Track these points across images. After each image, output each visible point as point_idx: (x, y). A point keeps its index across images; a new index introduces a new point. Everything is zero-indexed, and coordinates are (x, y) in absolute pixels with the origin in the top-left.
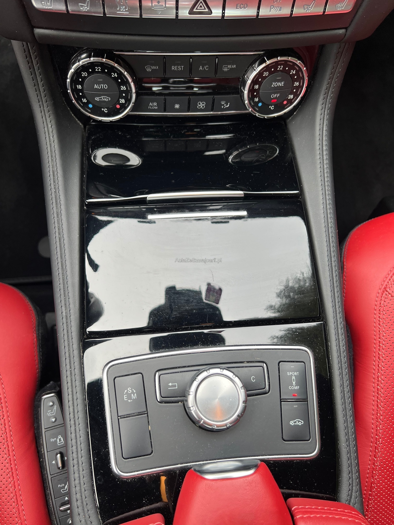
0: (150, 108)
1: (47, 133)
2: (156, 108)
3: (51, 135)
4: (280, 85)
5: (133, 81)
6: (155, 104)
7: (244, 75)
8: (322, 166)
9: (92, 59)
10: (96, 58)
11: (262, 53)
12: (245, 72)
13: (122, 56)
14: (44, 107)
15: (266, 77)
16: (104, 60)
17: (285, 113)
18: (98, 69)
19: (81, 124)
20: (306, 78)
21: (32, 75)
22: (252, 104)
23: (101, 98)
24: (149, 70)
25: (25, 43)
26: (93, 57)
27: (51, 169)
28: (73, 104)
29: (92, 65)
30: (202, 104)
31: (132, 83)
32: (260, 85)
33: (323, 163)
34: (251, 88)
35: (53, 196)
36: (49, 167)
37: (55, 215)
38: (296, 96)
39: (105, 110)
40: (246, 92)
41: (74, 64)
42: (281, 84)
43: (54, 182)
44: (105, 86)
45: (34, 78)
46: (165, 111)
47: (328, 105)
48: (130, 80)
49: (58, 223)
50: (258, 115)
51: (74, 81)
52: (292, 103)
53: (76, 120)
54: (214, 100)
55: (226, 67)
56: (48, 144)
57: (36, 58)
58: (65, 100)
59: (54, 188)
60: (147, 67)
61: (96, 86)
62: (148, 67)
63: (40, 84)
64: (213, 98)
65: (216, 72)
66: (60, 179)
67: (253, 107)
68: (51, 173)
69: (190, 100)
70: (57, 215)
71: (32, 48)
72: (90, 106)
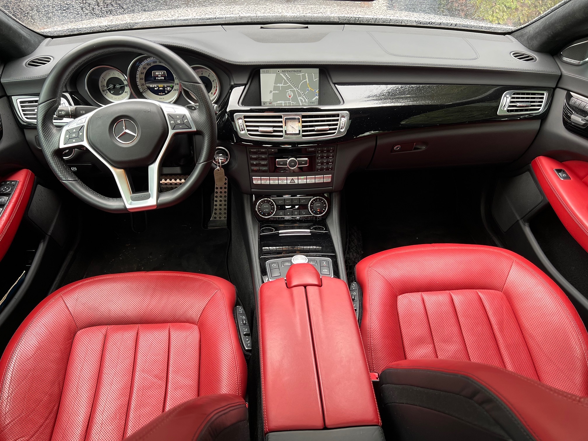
6: (282, 213)
16: (268, 199)
17: (323, 215)
18: (266, 202)
20: (327, 204)
22: (312, 212)
23: (266, 210)
29: (264, 200)
32: (313, 205)
39: (267, 214)
40: (309, 208)
41: (259, 200)
48: (275, 204)
50: (315, 216)
51: (259, 206)
53: (258, 218)
55: (302, 201)
58: (255, 212)
61: (265, 206)
62: (280, 202)
64: (299, 211)
65: (299, 203)
72: (262, 213)
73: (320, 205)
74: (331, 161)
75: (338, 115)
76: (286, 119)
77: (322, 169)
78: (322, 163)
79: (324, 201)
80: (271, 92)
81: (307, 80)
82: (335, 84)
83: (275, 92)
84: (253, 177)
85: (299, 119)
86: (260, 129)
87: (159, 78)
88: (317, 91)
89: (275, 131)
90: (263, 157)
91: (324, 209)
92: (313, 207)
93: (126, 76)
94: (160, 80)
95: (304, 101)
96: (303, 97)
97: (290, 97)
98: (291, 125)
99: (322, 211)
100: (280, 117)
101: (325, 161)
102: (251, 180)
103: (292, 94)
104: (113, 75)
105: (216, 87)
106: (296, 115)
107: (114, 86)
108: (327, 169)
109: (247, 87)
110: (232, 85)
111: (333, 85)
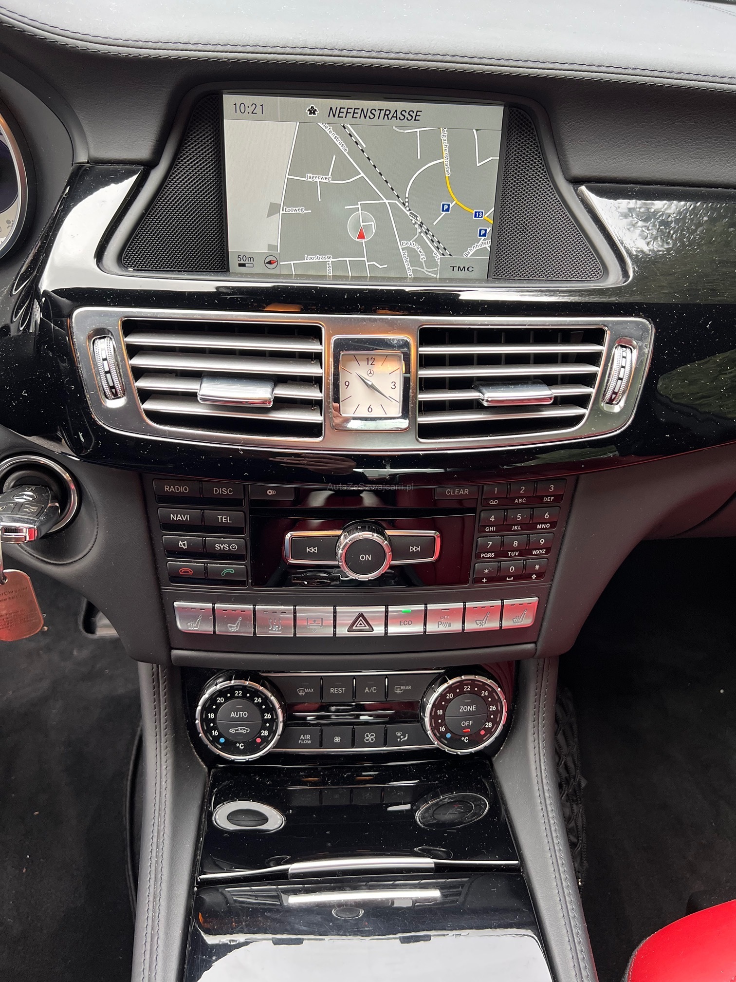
0: (301, 743)
1: (158, 778)
2: (309, 742)
3: (164, 780)
4: (471, 710)
5: (281, 706)
6: (308, 737)
7: (423, 698)
8: (547, 821)
9: (233, 682)
10: (238, 681)
11: (443, 671)
12: (424, 694)
13: (270, 678)
14: (161, 742)
15: (451, 700)
16: (247, 683)
17: (485, 747)
18: (238, 694)
19: (204, 766)
20: (504, 701)
21: (155, 702)
22: (438, 735)
23: (238, 730)
24: (301, 693)
25: (155, 665)
26: (234, 680)
27: (156, 828)
28: (200, 739)
29: (232, 689)
30: (371, 736)
31: (280, 710)
32: (444, 709)
33: (548, 816)
34: (433, 714)
35: (153, 868)
36: (153, 825)
37: (151, 899)
38: (496, 723)
39: (241, 746)
40: (427, 720)
41: (209, 687)
42: (472, 708)
43: (157, 847)
44: (244, 714)
45: (157, 707)
46: (321, 746)
47: (542, 736)
48: (277, 705)
49: (154, 911)
50: (448, 750)
51: (206, 709)
52: (492, 734)
53: (199, 760)
54: (387, 730)
55: (399, 688)
56: (158, 792)
57: (164, 683)
58: (189, 733)
59: (156, 855)
60: (299, 690)
61: (232, 715)
62: (301, 690)
63: (163, 713)
64: (385, 728)
65: (387, 695)
66: (167, 842)
67: (439, 739)
68: (156, 834)
69: (355, 730)
70: (154, 898)
71: (162, 671)
72: (222, 740)
74: (542, 541)
75: (595, 336)
76: (341, 346)
77: (497, 577)
78: (501, 553)
79: (493, 693)
80: (273, 209)
81: (446, 161)
82: (576, 182)
83: (292, 210)
84: (176, 606)
85: (404, 346)
86: (208, 389)
88: (488, 215)
89: (281, 403)
90: (224, 518)
91: (489, 726)
92: (443, 717)
95: (423, 257)
96: (420, 241)
97: (361, 236)
98: (364, 375)
99: (482, 733)
100: (313, 333)
101: (516, 544)
102: (166, 615)
103: (373, 224)
106: (393, 327)
108: (522, 576)
109: (156, 177)
110: (80, 166)
111: (571, 187)
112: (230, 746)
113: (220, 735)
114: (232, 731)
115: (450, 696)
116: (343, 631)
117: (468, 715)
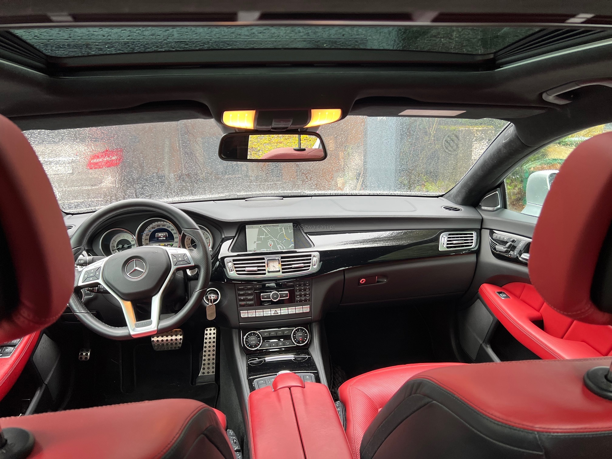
6: (267, 344)
9: (251, 332)
17: (305, 345)
18: (252, 334)
20: (308, 333)
25: (236, 330)
30: (281, 343)
32: (295, 335)
34: (293, 336)
38: (307, 338)
39: (253, 346)
40: (292, 339)
41: (247, 334)
44: (254, 339)
46: (270, 346)
48: (261, 336)
50: (297, 345)
51: (246, 339)
53: (247, 352)
55: (286, 332)
58: (243, 346)
61: (251, 339)
62: (265, 334)
65: (283, 334)
67: (295, 342)
72: (249, 346)
73: (301, 334)
74: (308, 293)
75: (310, 256)
76: (268, 260)
77: (301, 301)
78: (301, 296)
79: (305, 331)
80: (255, 242)
81: (284, 232)
82: (306, 233)
83: (257, 242)
84: (241, 312)
85: (278, 259)
86: (247, 269)
87: (161, 239)
88: (293, 240)
89: (259, 270)
90: (249, 292)
91: (305, 339)
92: (295, 337)
93: (135, 236)
94: (162, 240)
95: (282, 248)
96: (281, 245)
97: (271, 245)
98: (272, 264)
99: (304, 340)
100: (263, 259)
101: (303, 294)
102: (239, 314)
103: (272, 243)
104: (123, 238)
105: (209, 243)
106: (276, 257)
107: (123, 246)
108: (305, 300)
109: (236, 238)
110: (223, 238)
111: (305, 234)
112: (251, 347)
113: (249, 344)
114: (252, 343)
115: (296, 332)
116: (272, 314)
117: (301, 336)
